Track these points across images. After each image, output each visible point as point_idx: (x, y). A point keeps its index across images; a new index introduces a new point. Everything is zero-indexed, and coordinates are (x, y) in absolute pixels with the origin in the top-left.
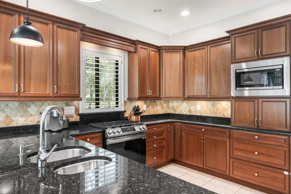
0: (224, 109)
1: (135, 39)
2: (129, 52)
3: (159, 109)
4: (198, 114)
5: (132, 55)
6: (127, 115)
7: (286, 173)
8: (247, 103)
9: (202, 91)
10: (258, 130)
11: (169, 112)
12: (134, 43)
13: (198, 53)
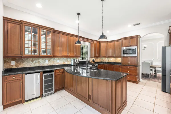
0: (119, 60)
1: (93, 39)
2: (91, 43)
3: (99, 60)
4: (111, 62)
5: (92, 44)
6: (90, 62)
7: (136, 76)
8: (126, 58)
9: (112, 55)
10: (129, 65)
11: (101, 61)
12: (93, 40)
13: (111, 43)
